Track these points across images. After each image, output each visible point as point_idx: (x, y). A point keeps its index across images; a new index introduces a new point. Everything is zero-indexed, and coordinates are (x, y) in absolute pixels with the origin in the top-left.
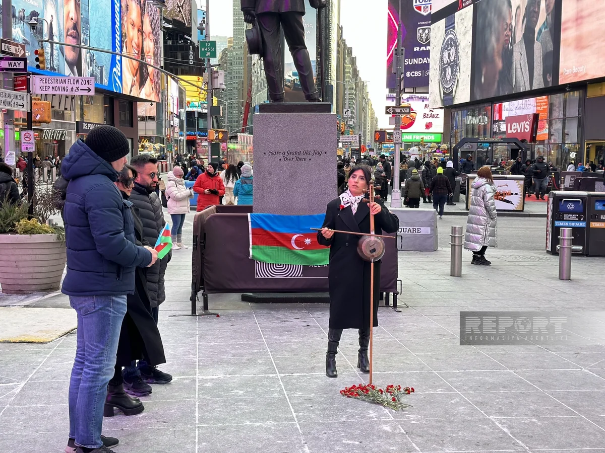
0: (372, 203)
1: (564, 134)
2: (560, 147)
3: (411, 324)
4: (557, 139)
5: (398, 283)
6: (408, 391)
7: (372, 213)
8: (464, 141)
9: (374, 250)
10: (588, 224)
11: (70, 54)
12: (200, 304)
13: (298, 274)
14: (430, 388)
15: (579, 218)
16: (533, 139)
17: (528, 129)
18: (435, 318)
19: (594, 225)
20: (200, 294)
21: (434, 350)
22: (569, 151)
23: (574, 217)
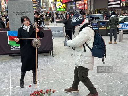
0: (36, 29)
1: (91, 8)
2: (90, 11)
3: (57, 61)
4: (89, 9)
5: (53, 48)
6: (54, 91)
7: (36, 32)
8: (70, 10)
9: (37, 45)
10: (99, 28)
14: (61, 88)
15: (97, 27)
16: (84, 9)
17: (83, 7)
18: (63, 58)
19: (100, 28)
21: (63, 71)
22: (92, 12)
23: (95, 27)
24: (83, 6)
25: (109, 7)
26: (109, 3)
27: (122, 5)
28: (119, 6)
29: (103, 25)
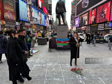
4: (88, 30)
11: (40, 22)
12: (50, 50)
13: (62, 46)
16: (85, 30)
19: (96, 39)
20: (50, 49)
24: (85, 29)
25: (98, 30)
26: (98, 28)
27: (105, 29)
28: (103, 29)
29: (98, 38)
